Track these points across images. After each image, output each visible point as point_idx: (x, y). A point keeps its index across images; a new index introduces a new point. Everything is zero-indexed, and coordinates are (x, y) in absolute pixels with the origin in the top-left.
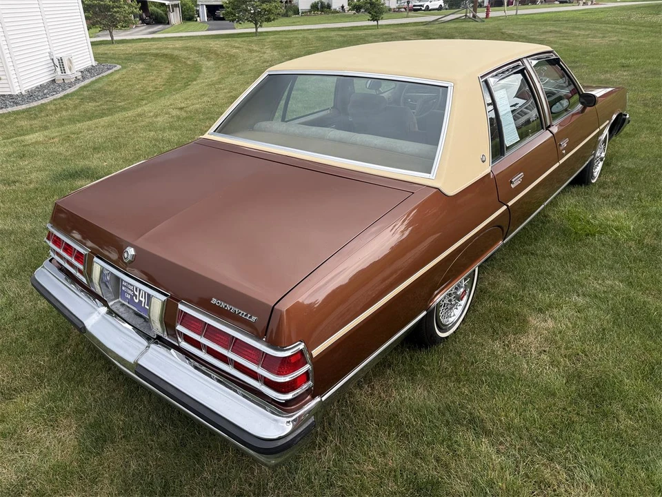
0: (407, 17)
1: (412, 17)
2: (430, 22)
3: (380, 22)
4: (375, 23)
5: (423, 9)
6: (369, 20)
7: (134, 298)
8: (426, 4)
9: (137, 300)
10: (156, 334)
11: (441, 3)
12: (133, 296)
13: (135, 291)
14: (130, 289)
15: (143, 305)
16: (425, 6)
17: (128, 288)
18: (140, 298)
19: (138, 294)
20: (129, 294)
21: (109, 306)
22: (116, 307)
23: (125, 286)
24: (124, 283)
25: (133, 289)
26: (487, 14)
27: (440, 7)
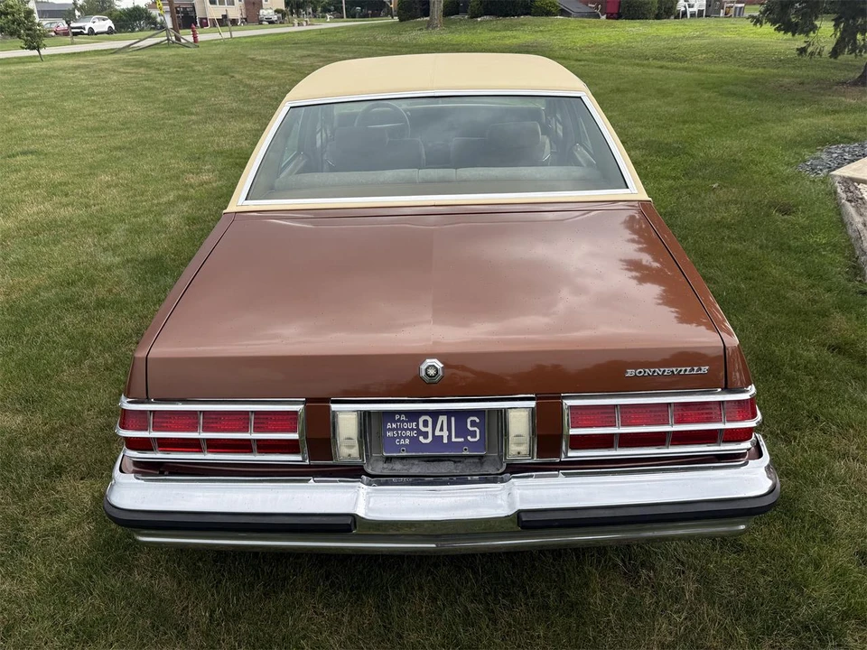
0: (73, 43)
1: (81, 43)
2: (120, 49)
3: (43, 52)
4: (35, 52)
5: (86, 32)
6: (23, 48)
7: (421, 438)
8: (87, 25)
9: (430, 439)
10: (505, 465)
11: (109, 23)
12: (418, 437)
13: (421, 427)
14: (408, 429)
15: (445, 441)
16: (87, 28)
17: (404, 429)
18: (438, 433)
19: (429, 429)
20: (404, 438)
21: (369, 471)
22: (384, 468)
23: (392, 430)
24: (389, 426)
25: (417, 425)
26: (195, 38)
27: (110, 32)
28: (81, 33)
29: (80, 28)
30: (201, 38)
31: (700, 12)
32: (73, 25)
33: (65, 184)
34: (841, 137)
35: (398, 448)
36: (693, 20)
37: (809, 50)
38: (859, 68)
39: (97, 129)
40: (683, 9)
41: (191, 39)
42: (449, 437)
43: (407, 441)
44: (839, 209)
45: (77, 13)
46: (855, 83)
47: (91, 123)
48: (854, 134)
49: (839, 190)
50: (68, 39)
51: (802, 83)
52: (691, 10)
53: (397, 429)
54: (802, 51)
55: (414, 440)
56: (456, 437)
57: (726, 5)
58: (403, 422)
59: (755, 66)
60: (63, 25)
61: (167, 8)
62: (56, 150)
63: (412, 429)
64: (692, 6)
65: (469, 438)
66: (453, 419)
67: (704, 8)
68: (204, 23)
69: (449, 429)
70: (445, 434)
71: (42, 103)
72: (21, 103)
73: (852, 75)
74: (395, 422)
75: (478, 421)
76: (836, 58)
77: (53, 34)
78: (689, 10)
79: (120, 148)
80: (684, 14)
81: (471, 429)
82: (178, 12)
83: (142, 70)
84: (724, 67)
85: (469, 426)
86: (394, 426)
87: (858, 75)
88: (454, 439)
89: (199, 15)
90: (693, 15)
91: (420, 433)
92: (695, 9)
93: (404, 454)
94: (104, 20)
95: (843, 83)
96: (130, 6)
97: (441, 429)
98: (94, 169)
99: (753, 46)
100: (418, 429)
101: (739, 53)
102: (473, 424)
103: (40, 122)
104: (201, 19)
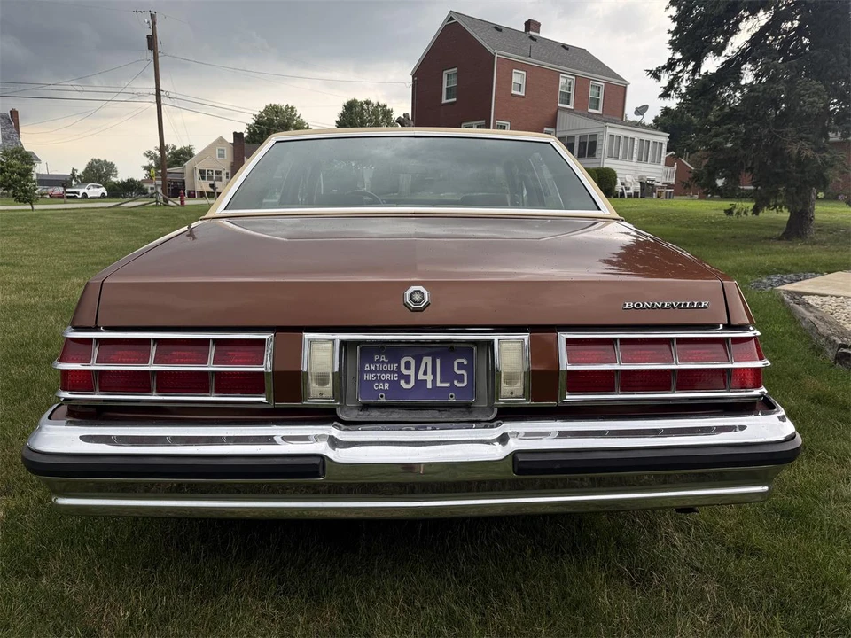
0: (66, 203)
1: (72, 203)
2: (110, 208)
3: (36, 207)
5: (79, 196)
7: (402, 383)
8: (82, 191)
9: (412, 383)
10: (496, 409)
11: (103, 190)
12: (398, 382)
13: (403, 370)
14: (388, 372)
15: (429, 386)
16: (81, 193)
17: (383, 372)
18: (421, 377)
19: (412, 372)
20: (384, 382)
21: (342, 416)
22: (359, 415)
23: (372, 372)
24: (367, 367)
25: (399, 367)
26: (182, 202)
27: (103, 196)
28: (75, 197)
29: (75, 193)
30: (186, 202)
31: (636, 195)
32: (68, 190)
33: (36, 284)
34: (777, 269)
35: (376, 394)
36: (630, 199)
37: (735, 211)
38: (781, 229)
39: (76, 252)
40: (620, 191)
41: (179, 202)
42: (434, 381)
43: (387, 386)
44: (790, 310)
45: (74, 182)
46: (780, 239)
47: (72, 247)
48: (789, 268)
49: (785, 298)
50: (62, 200)
51: (734, 237)
52: (628, 191)
53: (376, 372)
54: (729, 212)
55: (395, 385)
56: (441, 382)
57: (657, 190)
58: (383, 362)
59: (689, 226)
60: (59, 190)
61: (160, 182)
62: (32, 264)
63: (393, 372)
64: (629, 189)
65: (456, 383)
66: (438, 361)
67: (639, 191)
68: (192, 195)
69: (434, 373)
70: (429, 378)
71: (26, 234)
72: (6, 233)
73: (776, 233)
74: (374, 362)
75: (465, 363)
76: (757, 214)
77: (48, 196)
78: (626, 192)
79: (97, 264)
80: (622, 195)
81: (458, 372)
82: (169, 185)
83: (129, 217)
84: (662, 227)
85: (456, 370)
86: (373, 367)
87: (781, 233)
88: (439, 384)
89: (188, 188)
90: (629, 196)
91: (401, 376)
92: (631, 191)
93: (383, 400)
94: (98, 187)
95: (770, 238)
96: (125, 180)
97: (425, 373)
98: (66, 276)
99: (686, 212)
100: (399, 372)
101: (674, 217)
102: (461, 366)
103: (20, 246)
104: (189, 192)
